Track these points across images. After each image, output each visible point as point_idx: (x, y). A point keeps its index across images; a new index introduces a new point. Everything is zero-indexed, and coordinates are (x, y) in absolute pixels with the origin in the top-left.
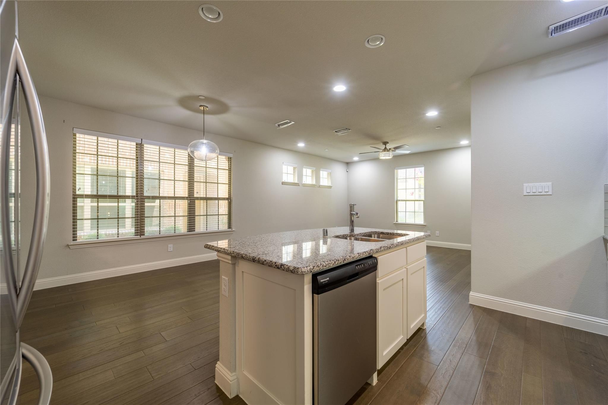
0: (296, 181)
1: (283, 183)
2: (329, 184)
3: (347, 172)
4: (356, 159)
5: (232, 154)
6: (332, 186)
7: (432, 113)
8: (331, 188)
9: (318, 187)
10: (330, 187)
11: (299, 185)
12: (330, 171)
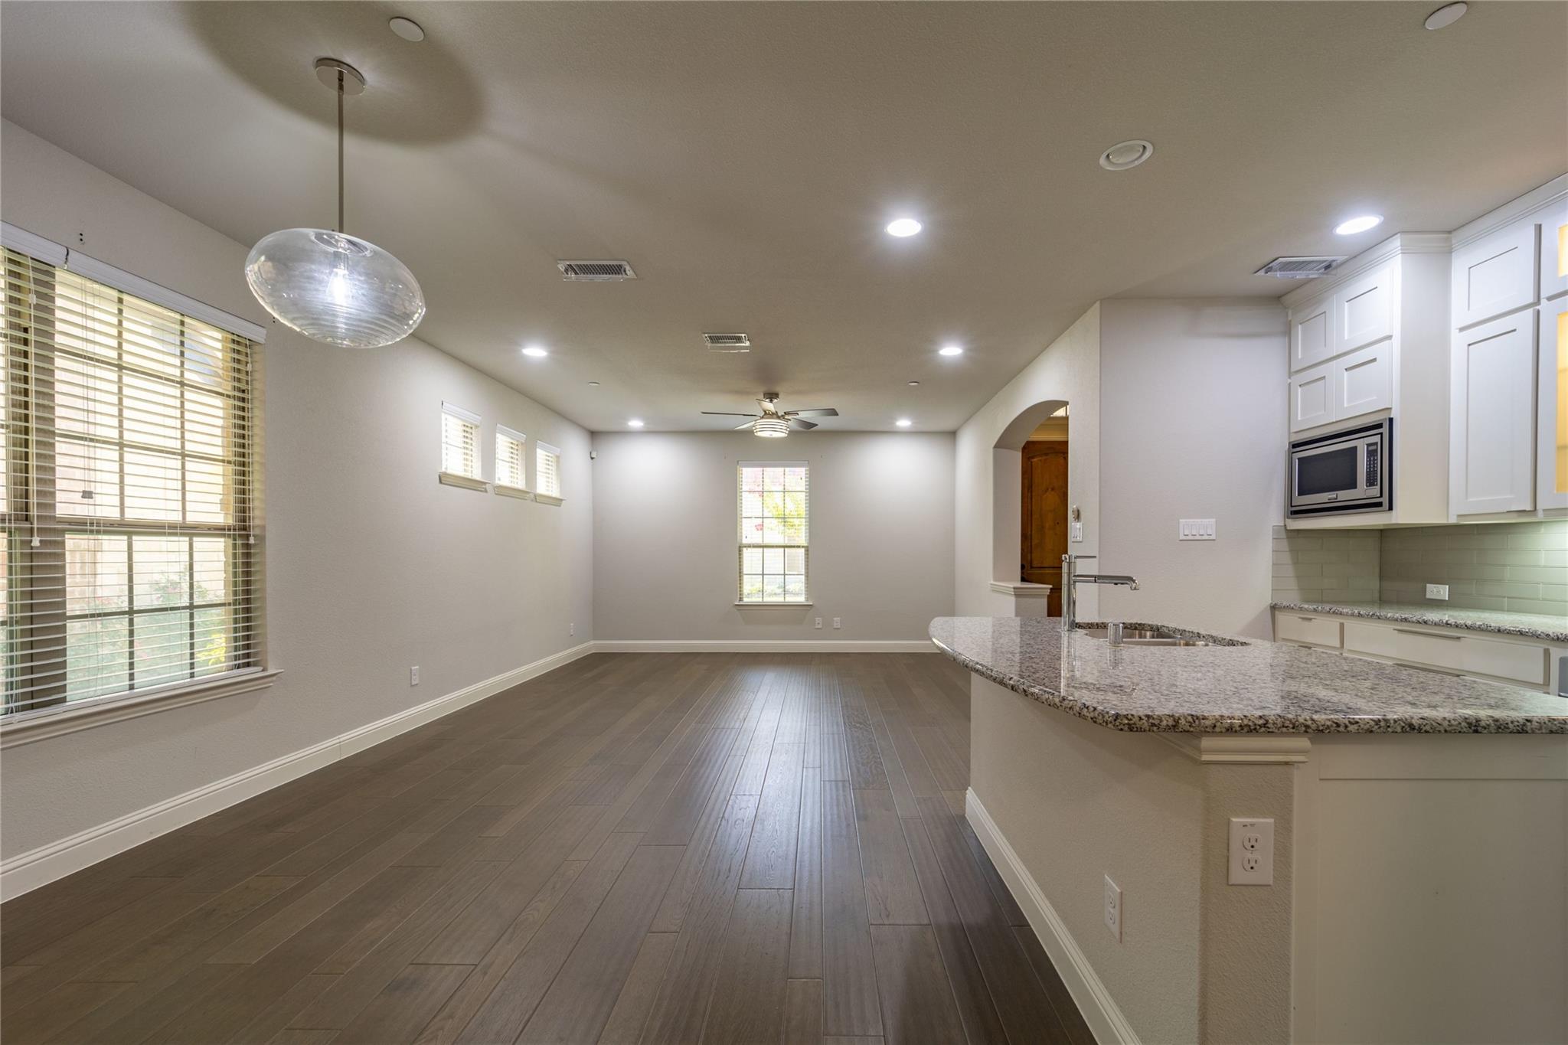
0: (477, 474)
1: (443, 479)
2: (555, 493)
3: (592, 458)
4: (636, 424)
5: (264, 331)
6: (561, 500)
7: (951, 351)
8: (560, 506)
9: (532, 500)
10: (557, 502)
11: (486, 491)
12: (558, 451)
